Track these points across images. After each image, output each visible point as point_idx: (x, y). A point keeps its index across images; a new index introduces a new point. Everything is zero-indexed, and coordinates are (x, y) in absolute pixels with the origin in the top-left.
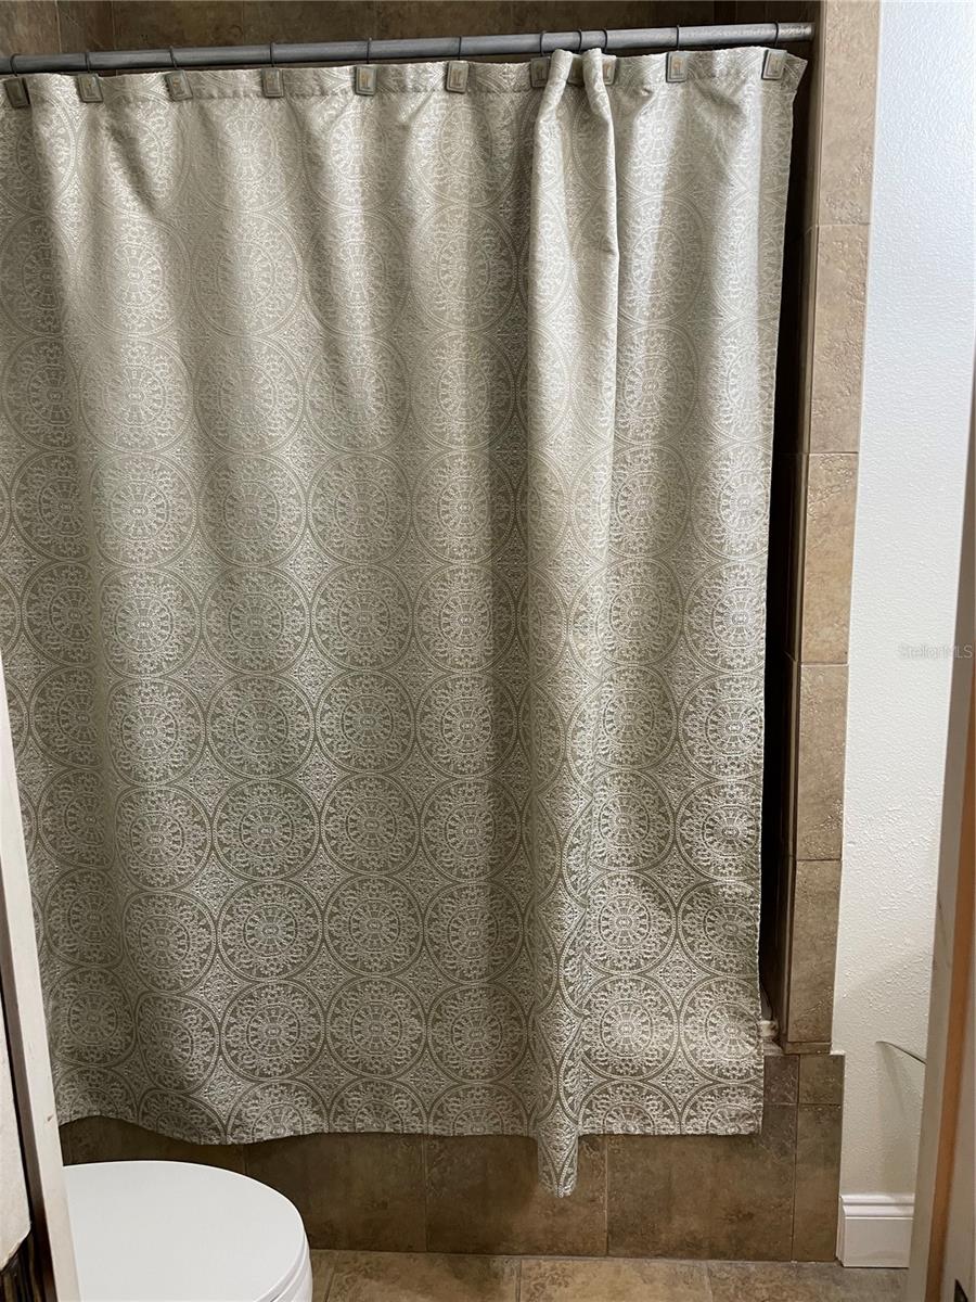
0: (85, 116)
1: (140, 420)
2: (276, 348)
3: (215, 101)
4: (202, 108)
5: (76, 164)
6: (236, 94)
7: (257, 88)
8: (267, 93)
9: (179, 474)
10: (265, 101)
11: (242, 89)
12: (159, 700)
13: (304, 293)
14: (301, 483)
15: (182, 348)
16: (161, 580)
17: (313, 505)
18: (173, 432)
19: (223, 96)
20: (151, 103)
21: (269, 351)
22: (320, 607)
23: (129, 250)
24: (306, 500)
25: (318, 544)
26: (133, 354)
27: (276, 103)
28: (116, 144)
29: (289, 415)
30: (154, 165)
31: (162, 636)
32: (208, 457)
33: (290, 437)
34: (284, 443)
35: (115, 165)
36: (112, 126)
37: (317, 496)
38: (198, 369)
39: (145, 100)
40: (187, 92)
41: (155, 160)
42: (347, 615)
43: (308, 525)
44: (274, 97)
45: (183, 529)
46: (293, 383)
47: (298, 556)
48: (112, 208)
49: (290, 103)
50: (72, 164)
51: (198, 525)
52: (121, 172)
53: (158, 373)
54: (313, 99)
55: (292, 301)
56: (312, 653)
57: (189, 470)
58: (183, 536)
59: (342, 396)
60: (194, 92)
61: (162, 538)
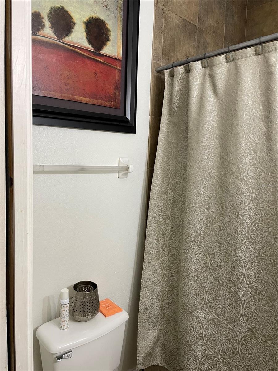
0: (203, 72)
1: (203, 160)
2: (248, 138)
3: (240, 60)
4: (236, 63)
5: (198, 86)
6: (246, 57)
7: (254, 53)
8: (257, 54)
9: (212, 177)
10: (256, 57)
11: (248, 54)
12: (196, 247)
13: (262, 119)
14: (251, 185)
15: (219, 138)
16: (202, 210)
17: (255, 193)
18: (212, 164)
19: (242, 58)
20: (221, 64)
21: (246, 139)
22: (252, 230)
23: (208, 109)
24: (252, 191)
25: (255, 207)
26: (204, 140)
27: (260, 56)
28: (210, 79)
29: (250, 161)
30: (219, 83)
31: (200, 228)
32: (222, 173)
33: (249, 169)
34: (246, 171)
35: (209, 85)
36: (209, 73)
37: (256, 190)
38: (223, 145)
39: (219, 64)
40: (232, 59)
41: (220, 82)
42: (262, 235)
43: (252, 200)
44: (259, 55)
45: (211, 195)
46: (253, 150)
47: (246, 210)
48: (205, 98)
49: (264, 55)
50: (197, 86)
51: (216, 194)
52: (210, 87)
53: (211, 146)
54: (272, 53)
55: (257, 122)
56: (247, 245)
57: (215, 176)
58: (211, 197)
59: (271, 155)
60: (234, 58)
61: (204, 197)
